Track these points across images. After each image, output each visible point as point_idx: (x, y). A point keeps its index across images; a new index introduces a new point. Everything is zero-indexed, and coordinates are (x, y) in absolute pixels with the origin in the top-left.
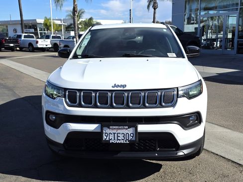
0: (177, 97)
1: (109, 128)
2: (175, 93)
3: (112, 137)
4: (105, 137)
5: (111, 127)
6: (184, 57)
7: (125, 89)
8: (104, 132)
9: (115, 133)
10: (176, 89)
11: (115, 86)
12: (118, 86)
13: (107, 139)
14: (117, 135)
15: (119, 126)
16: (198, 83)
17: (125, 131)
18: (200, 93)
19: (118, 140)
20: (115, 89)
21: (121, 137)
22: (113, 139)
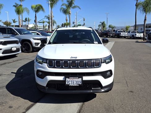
0: (101, 63)
1: (69, 78)
2: (100, 61)
3: (70, 83)
4: (67, 83)
5: (70, 78)
6: (102, 44)
7: (76, 59)
8: (66, 80)
9: (72, 81)
10: (100, 59)
11: (72, 58)
12: (73, 58)
13: (68, 84)
14: (73, 82)
15: (74, 77)
16: (110, 56)
17: (77, 80)
18: (111, 61)
19: (73, 84)
20: (72, 59)
21: (75, 83)
22: (71, 84)
